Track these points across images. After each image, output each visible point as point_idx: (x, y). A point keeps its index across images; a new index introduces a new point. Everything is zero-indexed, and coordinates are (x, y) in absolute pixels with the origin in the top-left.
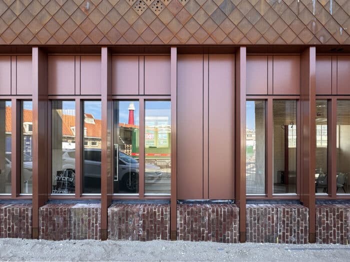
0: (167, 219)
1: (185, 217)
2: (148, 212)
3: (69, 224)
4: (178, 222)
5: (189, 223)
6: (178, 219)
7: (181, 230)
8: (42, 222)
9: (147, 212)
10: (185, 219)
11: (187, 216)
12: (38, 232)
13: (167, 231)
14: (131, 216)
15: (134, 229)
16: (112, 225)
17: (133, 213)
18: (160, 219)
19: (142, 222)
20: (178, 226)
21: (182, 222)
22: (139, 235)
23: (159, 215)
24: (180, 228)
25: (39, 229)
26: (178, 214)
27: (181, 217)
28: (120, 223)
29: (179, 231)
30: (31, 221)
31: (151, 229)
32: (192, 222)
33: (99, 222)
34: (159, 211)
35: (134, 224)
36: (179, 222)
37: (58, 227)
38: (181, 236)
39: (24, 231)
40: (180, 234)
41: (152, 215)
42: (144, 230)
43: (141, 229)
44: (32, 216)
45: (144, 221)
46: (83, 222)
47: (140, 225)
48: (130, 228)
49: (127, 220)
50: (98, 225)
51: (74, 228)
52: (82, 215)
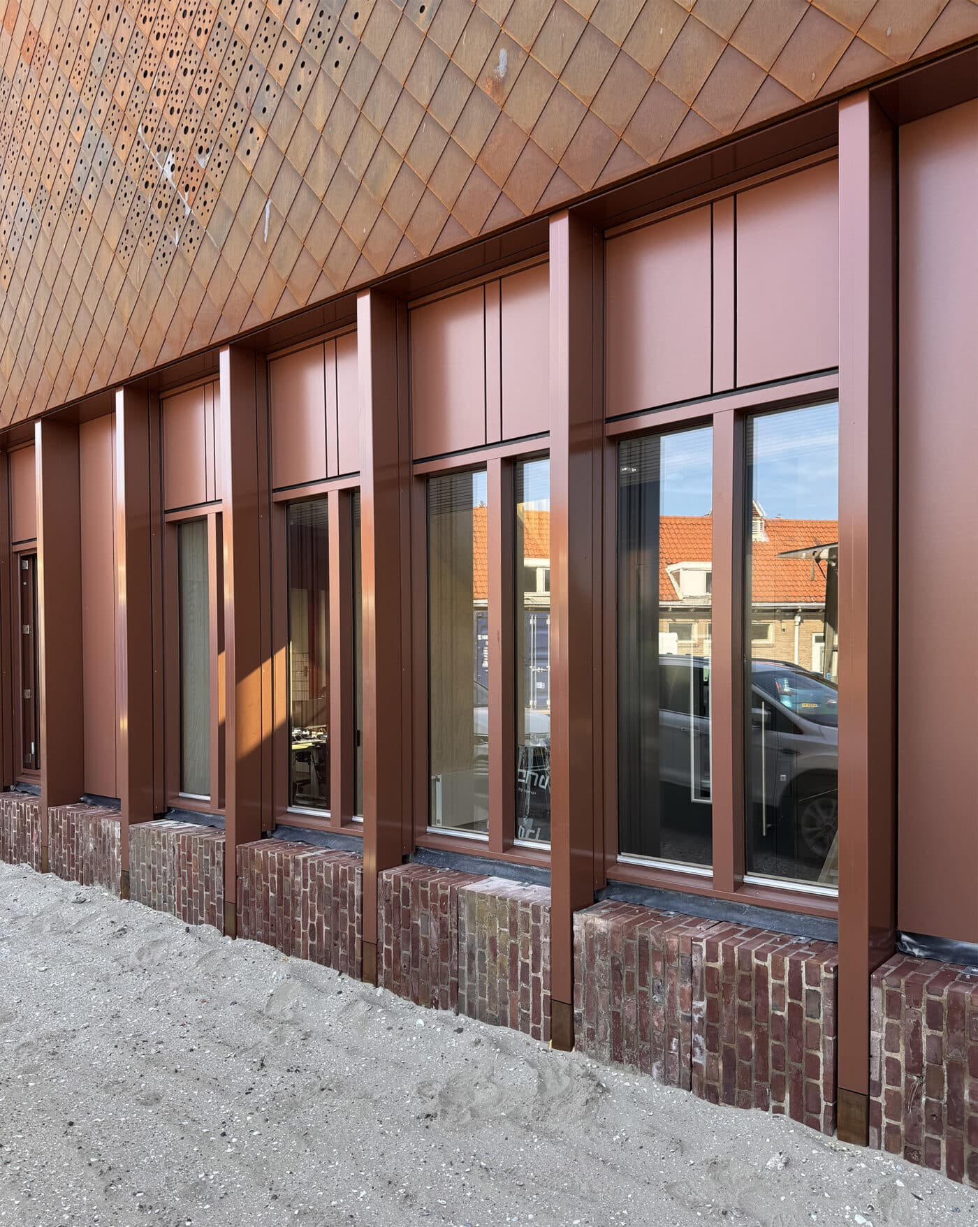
0: (820, 1021)
1: (916, 1032)
2: (728, 966)
3: (455, 951)
4: (875, 1051)
5: (935, 1071)
6: (877, 1035)
7: (892, 1097)
8: (385, 924)
9: (726, 965)
10: (914, 1044)
11: (926, 1032)
12: (377, 959)
13: (820, 1082)
14: (659, 966)
15: (671, 1032)
16: (590, 992)
17: (668, 957)
18: (784, 1014)
19: (702, 1004)
20: (878, 1072)
21: (900, 1057)
22: (692, 1066)
23: (778, 990)
24: (885, 1087)
25: (377, 945)
26: (878, 1009)
27: (889, 1026)
28: (616, 989)
29: (881, 1099)
30: (359, 915)
31: (746, 1052)
32: (954, 1068)
33: (544, 965)
34: (778, 973)
35: (672, 1008)
36: (880, 1052)
37: (426, 954)
38: (889, 1126)
39: (344, 947)
40: (885, 1120)
41: (745, 981)
42: (712, 1047)
43: (701, 1039)
44: (362, 896)
45: (712, 1005)
46: (495, 954)
47: (696, 1017)
48: (656, 1021)
49: (643, 982)
50: (540, 975)
51: (470, 970)
52: (492, 923)
